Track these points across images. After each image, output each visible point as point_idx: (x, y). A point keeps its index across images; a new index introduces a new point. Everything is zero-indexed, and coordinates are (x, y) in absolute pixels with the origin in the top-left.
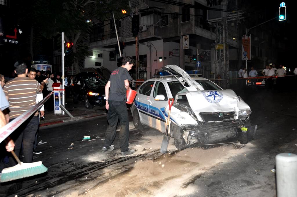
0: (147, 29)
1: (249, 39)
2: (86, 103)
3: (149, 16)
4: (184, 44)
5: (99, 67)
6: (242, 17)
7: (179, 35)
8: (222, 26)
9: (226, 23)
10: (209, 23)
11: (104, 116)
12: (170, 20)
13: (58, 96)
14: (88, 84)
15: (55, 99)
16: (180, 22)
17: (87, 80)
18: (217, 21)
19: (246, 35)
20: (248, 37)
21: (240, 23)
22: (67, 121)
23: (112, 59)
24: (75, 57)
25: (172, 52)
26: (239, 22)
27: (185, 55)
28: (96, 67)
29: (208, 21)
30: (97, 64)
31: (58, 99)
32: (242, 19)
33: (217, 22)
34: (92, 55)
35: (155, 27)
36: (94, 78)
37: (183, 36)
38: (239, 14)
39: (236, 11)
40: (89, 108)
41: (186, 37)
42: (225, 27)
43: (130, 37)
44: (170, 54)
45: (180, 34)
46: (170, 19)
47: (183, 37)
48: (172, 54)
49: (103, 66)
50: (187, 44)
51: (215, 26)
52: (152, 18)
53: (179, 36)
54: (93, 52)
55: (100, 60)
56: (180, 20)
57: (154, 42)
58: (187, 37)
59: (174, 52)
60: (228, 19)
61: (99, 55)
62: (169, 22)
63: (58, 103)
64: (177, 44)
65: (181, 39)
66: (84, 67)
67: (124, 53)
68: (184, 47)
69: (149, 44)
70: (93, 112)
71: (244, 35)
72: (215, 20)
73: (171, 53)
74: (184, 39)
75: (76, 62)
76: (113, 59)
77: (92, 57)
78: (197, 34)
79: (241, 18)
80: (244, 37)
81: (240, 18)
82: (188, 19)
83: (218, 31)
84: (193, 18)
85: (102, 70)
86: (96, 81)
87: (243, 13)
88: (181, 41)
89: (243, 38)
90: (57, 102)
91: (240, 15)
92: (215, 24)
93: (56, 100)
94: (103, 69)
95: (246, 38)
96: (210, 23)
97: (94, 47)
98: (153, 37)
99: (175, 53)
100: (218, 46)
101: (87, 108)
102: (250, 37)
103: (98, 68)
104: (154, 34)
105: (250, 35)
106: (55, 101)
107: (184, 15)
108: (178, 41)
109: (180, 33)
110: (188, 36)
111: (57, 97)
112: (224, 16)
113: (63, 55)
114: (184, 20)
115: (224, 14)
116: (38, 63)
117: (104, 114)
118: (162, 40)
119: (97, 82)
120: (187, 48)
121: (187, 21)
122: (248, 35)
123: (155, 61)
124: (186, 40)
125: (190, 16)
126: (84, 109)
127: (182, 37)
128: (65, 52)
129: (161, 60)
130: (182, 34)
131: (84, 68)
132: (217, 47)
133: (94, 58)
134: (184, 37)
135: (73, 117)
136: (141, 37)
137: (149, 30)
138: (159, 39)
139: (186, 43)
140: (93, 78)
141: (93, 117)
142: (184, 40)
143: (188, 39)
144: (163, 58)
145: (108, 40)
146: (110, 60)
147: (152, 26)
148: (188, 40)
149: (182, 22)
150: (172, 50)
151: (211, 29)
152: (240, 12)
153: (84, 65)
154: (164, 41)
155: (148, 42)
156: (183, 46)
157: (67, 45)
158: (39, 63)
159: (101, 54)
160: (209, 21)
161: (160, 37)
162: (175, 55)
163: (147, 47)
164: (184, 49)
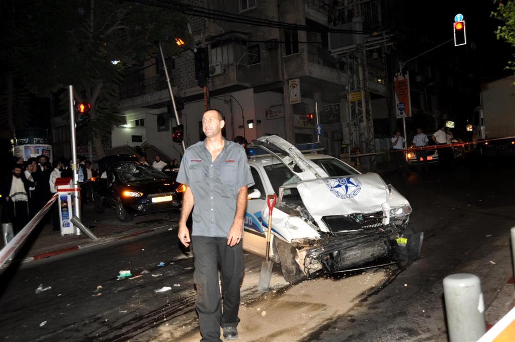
0: (223, 71)
1: (407, 80)
2: (119, 211)
3: (225, 48)
4: (292, 94)
5: (139, 144)
6: (390, 42)
7: (281, 79)
8: (356, 59)
9: (363, 53)
10: (333, 56)
11: (153, 233)
12: (264, 53)
13: (66, 202)
14: (121, 176)
15: (62, 208)
16: (282, 55)
17: (119, 170)
18: (347, 51)
19: (399, 74)
20: (404, 76)
21: (388, 53)
22: (86, 246)
23: (162, 128)
24: (94, 129)
25: (270, 111)
26: (386, 51)
27: (294, 115)
28: (133, 145)
29: (330, 52)
30: (136, 138)
31: (67, 207)
32: (391, 46)
33: (346, 53)
34: (125, 123)
35: (236, 66)
36: (131, 166)
38: (385, 36)
39: (379, 33)
40: (125, 220)
41: (294, 82)
42: (362, 61)
43: (192, 87)
44: (267, 114)
45: (283, 78)
46: (263, 51)
47: (288, 83)
48: (270, 114)
49: (146, 142)
50: (296, 95)
51: (344, 59)
52: (231, 52)
53: (281, 82)
54: (126, 117)
55: (141, 132)
56: (281, 52)
57: (237, 95)
59: (273, 110)
60: (366, 47)
61: (137, 123)
62: (262, 57)
63: (68, 214)
64: (278, 95)
65: (286, 86)
66: (111, 144)
67: (183, 116)
68: (291, 100)
69: (228, 99)
70: (133, 227)
71: (396, 74)
72: (343, 51)
73: (269, 113)
75: (97, 138)
76: (164, 127)
77: (125, 126)
78: (313, 76)
79: (390, 44)
80: (397, 77)
81: (387, 45)
82: (296, 50)
83: (351, 69)
84: (303, 47)
85: (145, 150)
86: (135, 170)
87: (392, 35)
88: (285, 89)
89: (395, 79)
90: (65, 213)
91: (386, 38)
92: (345, 57)
93: (64, 209)
94: (147, 148)
95: (401, 78)
96: (335, 56)
97: (127, 109)
98: (236, 84)
99: (276, 112)
100: (352, 95)
101: (121, 220)
102: (407, 76)
103: (137, 146)
104: (235, 80)
105: (408, 72)
106: (62, 210)
107: (287, 43)
108: (281, 91)
109: (283, 75)
110: (297, 81)
111: (65, 204)
112: (358, 43)
113: (73, 126)
114: (288, 53)
115: (358, 39)
116: (24, 143)
117: (153, 230)
118: (252, 90)
119: (138, 171)
120: (297, 101)
121: (294, 53)
122: (404, 73)
123: (240, 127)
125: (299, 44)
126: (116, 222)
127: (286, 82)
128: (76, 121)
129: (251, 126)
130: (286, 77)
131: (111, 147)
132: (350, 98)
133: (128, 127)
134: (290, 81)
135: (96, 239)
136: (213, 85)
137: (226, 72)
138: (246, 88)
140: (129, 166)
141: (133, 235)
142: (291, 88)
143: (297, 85)
144: (255, 121)
145: (153, 93)
146: (159, 130)
147: (232, 65)
148: (298, 87)
149: (284, 56)
150: (270, 107)
151: (338, 66)
152: (387, 34)
153: (111, 142)
154: (255, 92)
155: (227, 94)
156: (289, 99)
157: (80, 109)
158: (27, 142)
159: (142, 120)
160: (332, 51)
161: (247, 85)
162: (276, 114)
163: (225, 103)
164: (291, 103)
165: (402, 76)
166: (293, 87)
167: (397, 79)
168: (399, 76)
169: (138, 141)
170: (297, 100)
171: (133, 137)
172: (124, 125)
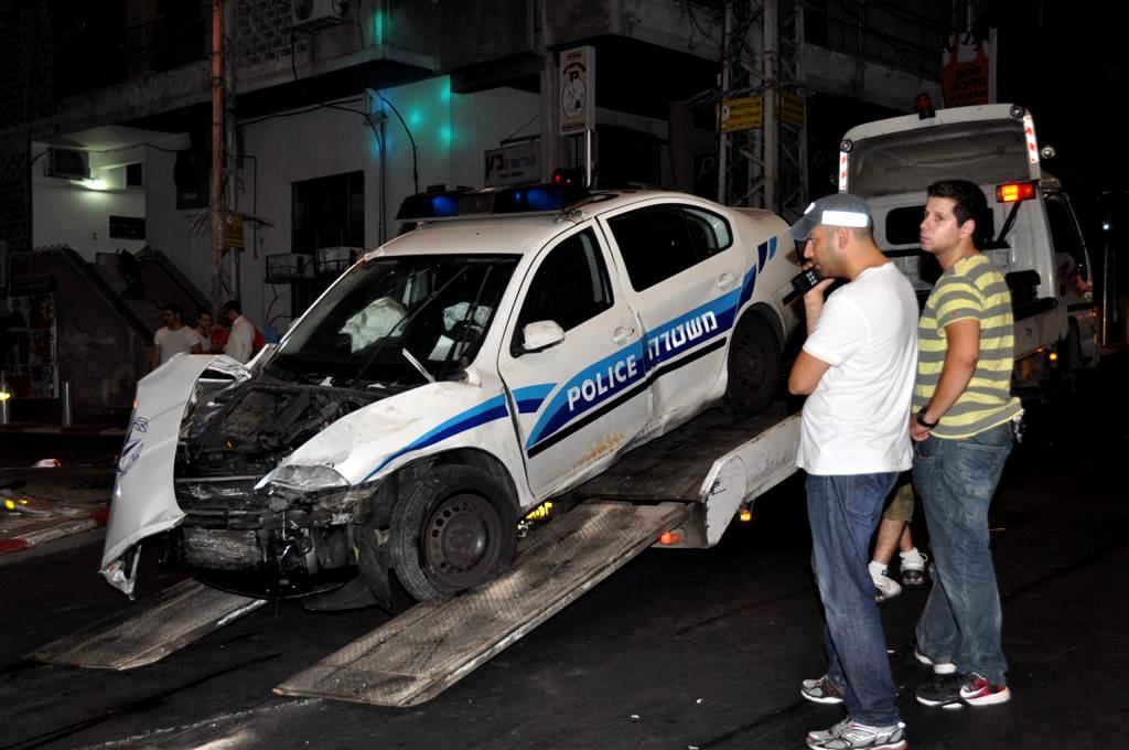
0: (338, 9)
1: (986, 60)
4: (567, 102)
5: (135, 247)
7: (532, 48)
19: (963, 37)
20: (979, 48)
23: (187, 196)
25: (500, 157)
28: (112, 247)
30: (121, 226)
34: (83, 172)
37: (557, 49)
41: (576, 56)
43: (256, 61)
44: (489, 167)
45: (537, 40)
47: (557, 59)
48: (500, 168)
50: (578, 105)
53: (531, 55)
54: (86, 153)
55: (136, 208)
58: (579, 55)
59: (508, 156)
61: (132, 175)
65: (548, 72)
67: (245, 160)
68: (561, 120)
69: (374, 110)
71: (951, 39)
73: (497, 163)
74: (562, 69)
76: (194, 196)
77: (86, 183)
78: (637, 35)
80: (953, 50)
88: (546, 83)
89: (947, 58)
95: (967, 54)
97: (93, 122)
99: (516, 163)
100: (732, 108)
102: (991, 49)
105: (994, 32)
108: (532, 83)
109: (538, 30)
110: (588, 54)
122: (980, 36)
124: (574, 76)
127: (550, 59)
130: (547, 38)
132: (726, 117)
133: (99, 187)
134: (564, 54)
136: (313, 60)
138: (426, 74)
139: (578, 97)
142: (564, 78)
143: (583, 69)
145: (146, 79)
146: (181, 205)
148: (590, 75)
150: (502, 143)
154: (458, 89)
156: (557, 117)
161: (428, 62)
162: (517, 170)
163: (365, 124)
164: (562, 133)
165: (971, 47)
166: (571, 74)
167: (954, 57)
168: (961, 47)
169: (131, 237)
170: (580, 120)
171: (114, 220)
172: (80, 180)
